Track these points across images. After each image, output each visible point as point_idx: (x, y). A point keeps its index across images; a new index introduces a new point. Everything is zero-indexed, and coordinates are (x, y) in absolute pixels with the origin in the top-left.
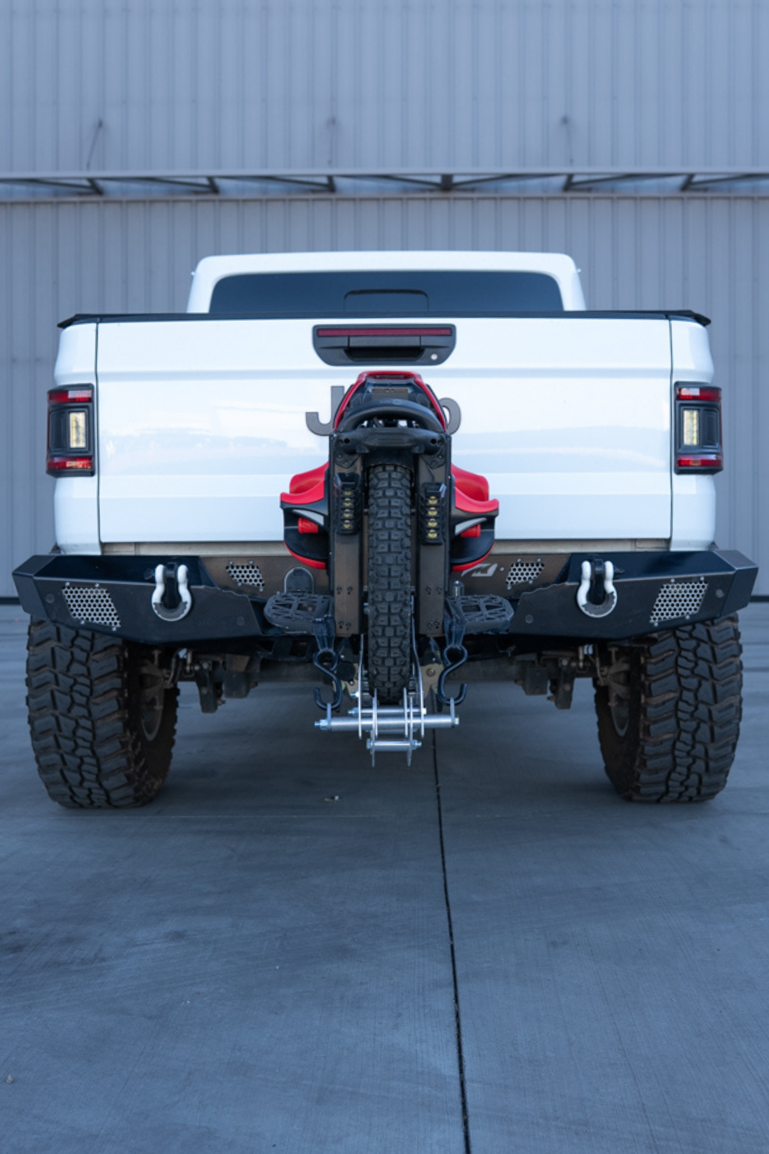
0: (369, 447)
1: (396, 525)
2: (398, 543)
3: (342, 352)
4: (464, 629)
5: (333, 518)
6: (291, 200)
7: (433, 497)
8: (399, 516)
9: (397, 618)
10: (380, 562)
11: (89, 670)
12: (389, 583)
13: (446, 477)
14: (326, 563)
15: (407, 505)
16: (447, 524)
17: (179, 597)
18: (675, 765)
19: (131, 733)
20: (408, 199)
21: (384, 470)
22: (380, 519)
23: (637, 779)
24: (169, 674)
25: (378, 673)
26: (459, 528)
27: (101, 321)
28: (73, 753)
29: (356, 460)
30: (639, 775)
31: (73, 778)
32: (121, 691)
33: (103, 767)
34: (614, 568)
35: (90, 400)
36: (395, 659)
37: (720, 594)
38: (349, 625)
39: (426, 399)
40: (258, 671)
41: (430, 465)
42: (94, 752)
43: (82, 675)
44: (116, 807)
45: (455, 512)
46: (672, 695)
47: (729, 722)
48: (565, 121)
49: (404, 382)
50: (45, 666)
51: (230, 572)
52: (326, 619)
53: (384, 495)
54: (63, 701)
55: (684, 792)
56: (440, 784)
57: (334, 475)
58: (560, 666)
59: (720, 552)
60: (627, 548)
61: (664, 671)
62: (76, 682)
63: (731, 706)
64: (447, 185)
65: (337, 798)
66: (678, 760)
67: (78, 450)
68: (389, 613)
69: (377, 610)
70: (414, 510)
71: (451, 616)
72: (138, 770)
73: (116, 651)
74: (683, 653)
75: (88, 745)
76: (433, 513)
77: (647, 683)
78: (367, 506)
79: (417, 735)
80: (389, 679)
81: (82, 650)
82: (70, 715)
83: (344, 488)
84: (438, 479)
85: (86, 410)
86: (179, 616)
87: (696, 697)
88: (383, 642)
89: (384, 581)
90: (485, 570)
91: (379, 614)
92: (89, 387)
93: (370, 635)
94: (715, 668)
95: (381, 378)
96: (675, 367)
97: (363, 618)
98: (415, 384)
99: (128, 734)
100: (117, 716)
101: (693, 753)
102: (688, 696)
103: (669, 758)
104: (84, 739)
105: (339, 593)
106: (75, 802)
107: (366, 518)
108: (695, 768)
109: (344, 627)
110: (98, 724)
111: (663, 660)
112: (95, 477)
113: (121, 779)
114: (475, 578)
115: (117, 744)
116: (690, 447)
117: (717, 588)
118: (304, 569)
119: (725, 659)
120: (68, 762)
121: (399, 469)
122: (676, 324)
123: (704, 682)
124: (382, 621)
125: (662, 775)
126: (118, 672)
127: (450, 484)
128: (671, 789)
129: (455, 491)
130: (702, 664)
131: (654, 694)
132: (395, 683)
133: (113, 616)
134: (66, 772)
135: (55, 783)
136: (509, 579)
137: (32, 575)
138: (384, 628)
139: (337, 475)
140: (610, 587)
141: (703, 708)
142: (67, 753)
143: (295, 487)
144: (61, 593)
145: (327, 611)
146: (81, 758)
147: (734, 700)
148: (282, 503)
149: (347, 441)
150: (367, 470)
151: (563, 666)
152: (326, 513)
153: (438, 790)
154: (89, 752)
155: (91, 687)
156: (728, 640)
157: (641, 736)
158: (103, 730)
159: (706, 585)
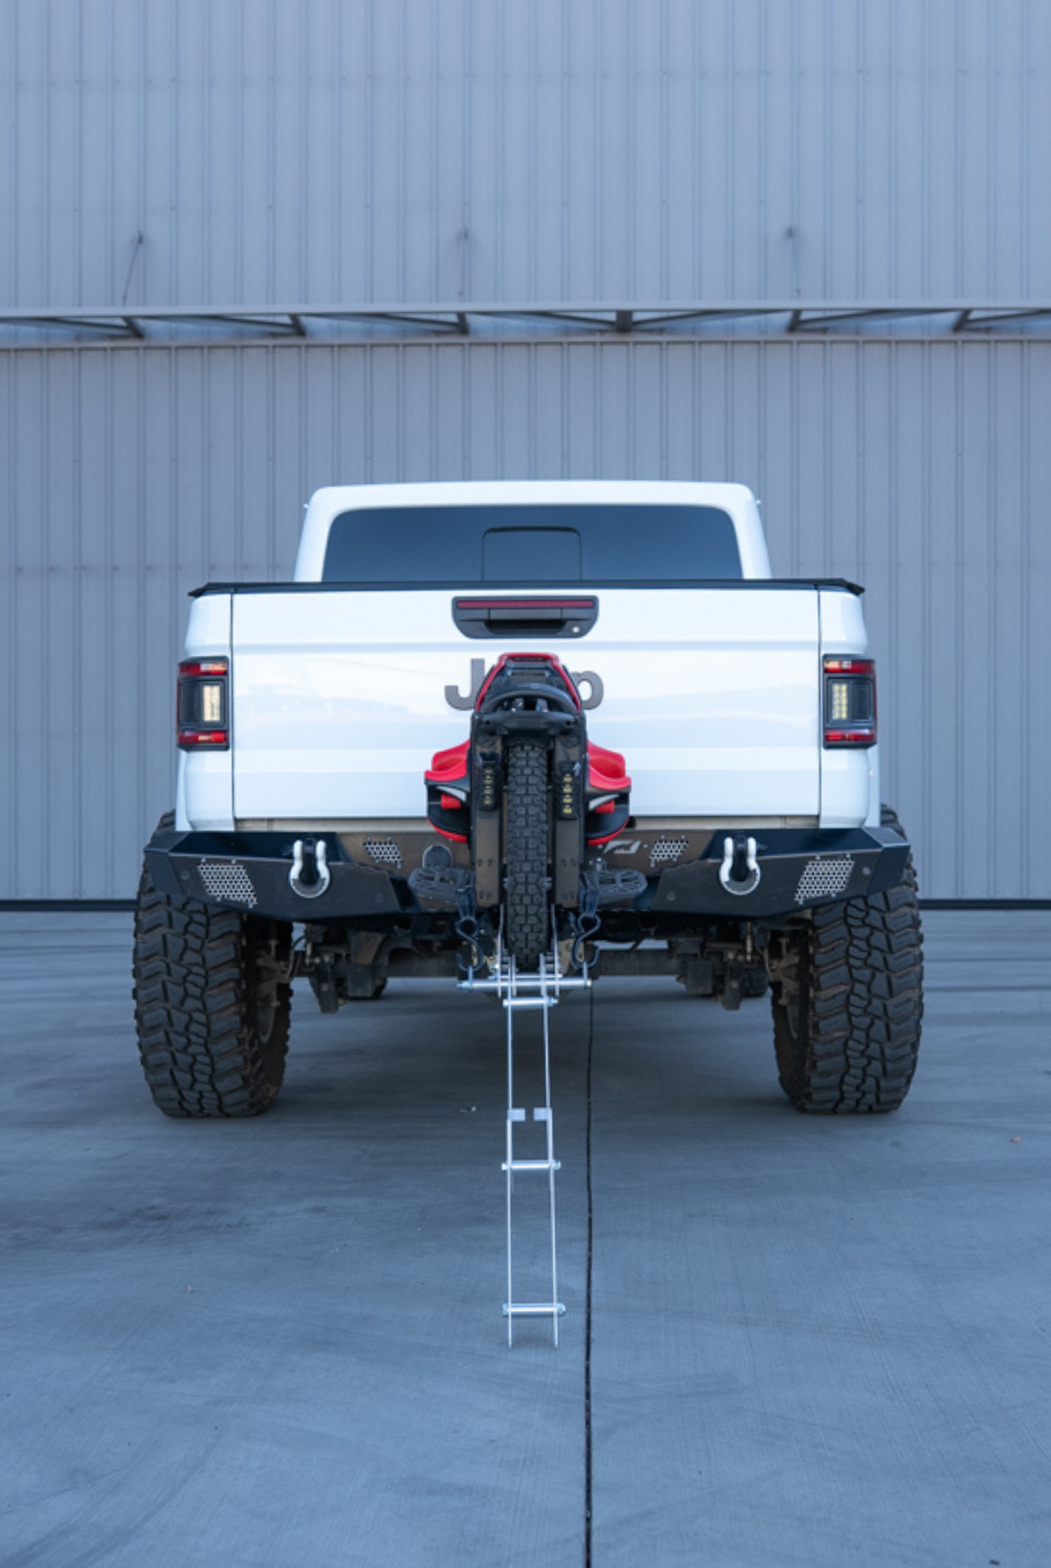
0: (509, 730)
1: (533, 802)
2: (535, 818)
3: (482, 625)
4: (598, 899)
5: (474, 795)
6: (405, 345)
7: (568, 775)
8: (537, 792)
9: (533, 887)
10: (518, 835)
11: (204, 959)
12: (526, 855)
13: (580, 756)
14: (469, 839)
15: (543, 782)
16: (582, 800)
17: (317, 873)
18: (848, 1066)
19: (249, 1028)
20: (570, 344)
21: (523, 749)
22: (519, 795)
23: (808, 1084)
24: (288, 967)
25: (517, 940)
26: (593, 804)
27: (236, 592)
28: (185, 1050)
29: (496, 740)
30: (809, 1079)
31: (184, 1078)
32: (238, 982)
33: (218, 1066)
34: (757, 845)
35: (225, 673)
36: (532, 926)
37: (866, 871)
38: (489, 895)
39: (562, 682)
40: (386, 964)
41: (565, 745)
42: (208, 1050)
43: (197, 964)
44: (228, 1116)
45: (589, 789)
46: (843, 988)
47: (907, 1018)
48: (790, 233)
49: (541, 665)
50: (155, 954)
51: (367, 848)
52: (468, 890)
53: (522, 774)
54: (176, 992)
55: (861, 1099)
56: (592, 1098)
57: (475, 754)
58: (725, 960)
59: (868, 829)
60: (777, 825)
61: (834, 961)
62: (190, 972)
63: (908, 1000)
64: (624, 324)
65: (474, 1109)
66: (852, 1061)
67: (212, 724)
68: (527, 883)
69: (515, 879)
70: (550, 787)
71: (586, 887)
72: (254, 1071)
73: (233, 938)
74: (855, 942)
75: (201, 1041)
76: (568, 790)
77: (815, 975)
78: (506, 783)
79: (551, 992)
80: (527, 945)
81: (197, 937)
82: (182, 1008)
83: (485, 766)
84: (573, 758)
85: (220, 683)
86: (316, 892)
87: (869, 990)
88: (520, 910)
89: (522, 853)
90: (627, 847)
91: (517, 883)
92: (223, 659)
93: (509, 903)
94: (890, 959)
95: (521, 661)
96: (824, 639)
97: (502, 893)
98: (552, 668)
99: (245, 1030)
100: (233, 1009)
101: (868, 1052)
102: (860, 989)
103: (841, 1059)
104: (197, 1035)
105: (480, 865)
106: (183, 1108)
107: (505, 795)
108: (870, 1070)
109: (485, 898)
110: (214, 1018)
111: (833, 949)
112: (229, 752)
113: (235, 1081)
114: (619, 856)
115: (234, 1041)
116: (840, 721)
117: (864, 866)
118: (443, 846)
119: (901, 949)
120: (179, 1062)
121: (537, 749)
122: (826, 595)
123: (878, 974)
124: (520, 890)
125: (835, 1079)
126: (235, 962)
127: (584, 763)
128: (846, 1095)
129: (590, 770)
130: (875, 953)
131: (823, 985)
132: (532, 950)
133: (249, 893)
134: (176, 1073)
135: (162, 1085)
136: (653, 856)
137: (166, 851)
138: (522, 896)
139: (479, 756)
140: (752, 864)
141: (876, 1002)
142: (178, 1050)
143: (438, 763)
144: (197, 869)
145: (468, 883)
146: (194, 1057)
147: (913, 994)
148: (427, 781)
149: (488, 723)
150: (507, 749)
151: (729, 960)
152: (468, 789)
153: (590, 1103)
154: (202, 1049)
155: (206, 977)
156: (906, 928)
157: (811, 1033)
158: (219, 1025)
159: (853, 863)
